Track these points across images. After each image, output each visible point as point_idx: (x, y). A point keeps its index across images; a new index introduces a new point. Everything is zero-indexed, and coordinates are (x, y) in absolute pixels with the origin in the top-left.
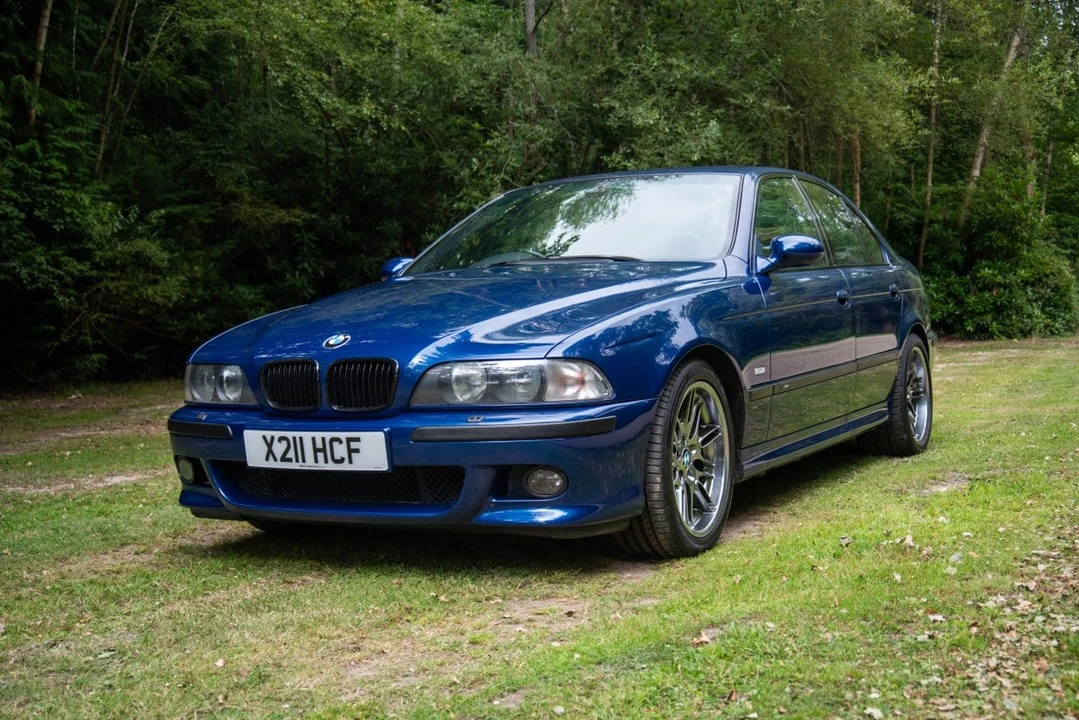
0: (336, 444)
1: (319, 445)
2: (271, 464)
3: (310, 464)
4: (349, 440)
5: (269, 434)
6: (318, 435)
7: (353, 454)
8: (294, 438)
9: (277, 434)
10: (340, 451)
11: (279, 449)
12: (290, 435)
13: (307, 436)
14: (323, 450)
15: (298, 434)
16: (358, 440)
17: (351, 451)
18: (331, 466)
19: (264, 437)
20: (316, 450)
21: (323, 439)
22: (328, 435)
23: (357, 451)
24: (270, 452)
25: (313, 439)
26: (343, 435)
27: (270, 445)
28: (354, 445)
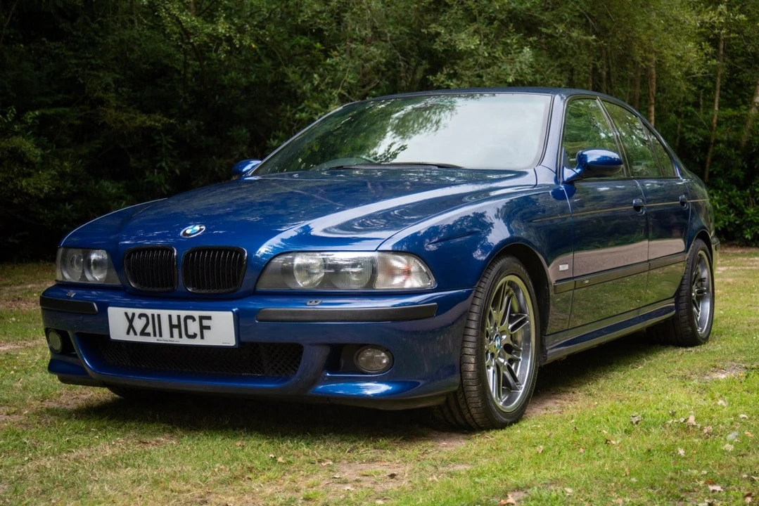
0: (189, 322)
1: (175, 322)
2: (132, 338)
3: (166, 338)
4: (201, 318)
5: (130, 311)
6: (174, 313)
7: (205, 331)
8: (153, 315)
9: (138, 311)
10: (194, 327)
11: (139, 324)
12: (149, 312)
13: (164, 314)
14: (179, 326)
15: (156, 312)
16: (209, 318)
17: (202, 328)
18: (185, 341)
19: (126, 314)
20: (172, 326)
21: (179, 317)
22: (183, 313)
23: (208, 328)
24: (131, 327)
25: (170, 317)
26: (196, 314)
27: (131, 321)
28: (205, 323)
